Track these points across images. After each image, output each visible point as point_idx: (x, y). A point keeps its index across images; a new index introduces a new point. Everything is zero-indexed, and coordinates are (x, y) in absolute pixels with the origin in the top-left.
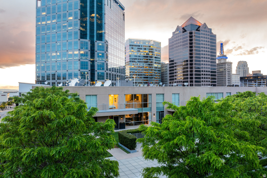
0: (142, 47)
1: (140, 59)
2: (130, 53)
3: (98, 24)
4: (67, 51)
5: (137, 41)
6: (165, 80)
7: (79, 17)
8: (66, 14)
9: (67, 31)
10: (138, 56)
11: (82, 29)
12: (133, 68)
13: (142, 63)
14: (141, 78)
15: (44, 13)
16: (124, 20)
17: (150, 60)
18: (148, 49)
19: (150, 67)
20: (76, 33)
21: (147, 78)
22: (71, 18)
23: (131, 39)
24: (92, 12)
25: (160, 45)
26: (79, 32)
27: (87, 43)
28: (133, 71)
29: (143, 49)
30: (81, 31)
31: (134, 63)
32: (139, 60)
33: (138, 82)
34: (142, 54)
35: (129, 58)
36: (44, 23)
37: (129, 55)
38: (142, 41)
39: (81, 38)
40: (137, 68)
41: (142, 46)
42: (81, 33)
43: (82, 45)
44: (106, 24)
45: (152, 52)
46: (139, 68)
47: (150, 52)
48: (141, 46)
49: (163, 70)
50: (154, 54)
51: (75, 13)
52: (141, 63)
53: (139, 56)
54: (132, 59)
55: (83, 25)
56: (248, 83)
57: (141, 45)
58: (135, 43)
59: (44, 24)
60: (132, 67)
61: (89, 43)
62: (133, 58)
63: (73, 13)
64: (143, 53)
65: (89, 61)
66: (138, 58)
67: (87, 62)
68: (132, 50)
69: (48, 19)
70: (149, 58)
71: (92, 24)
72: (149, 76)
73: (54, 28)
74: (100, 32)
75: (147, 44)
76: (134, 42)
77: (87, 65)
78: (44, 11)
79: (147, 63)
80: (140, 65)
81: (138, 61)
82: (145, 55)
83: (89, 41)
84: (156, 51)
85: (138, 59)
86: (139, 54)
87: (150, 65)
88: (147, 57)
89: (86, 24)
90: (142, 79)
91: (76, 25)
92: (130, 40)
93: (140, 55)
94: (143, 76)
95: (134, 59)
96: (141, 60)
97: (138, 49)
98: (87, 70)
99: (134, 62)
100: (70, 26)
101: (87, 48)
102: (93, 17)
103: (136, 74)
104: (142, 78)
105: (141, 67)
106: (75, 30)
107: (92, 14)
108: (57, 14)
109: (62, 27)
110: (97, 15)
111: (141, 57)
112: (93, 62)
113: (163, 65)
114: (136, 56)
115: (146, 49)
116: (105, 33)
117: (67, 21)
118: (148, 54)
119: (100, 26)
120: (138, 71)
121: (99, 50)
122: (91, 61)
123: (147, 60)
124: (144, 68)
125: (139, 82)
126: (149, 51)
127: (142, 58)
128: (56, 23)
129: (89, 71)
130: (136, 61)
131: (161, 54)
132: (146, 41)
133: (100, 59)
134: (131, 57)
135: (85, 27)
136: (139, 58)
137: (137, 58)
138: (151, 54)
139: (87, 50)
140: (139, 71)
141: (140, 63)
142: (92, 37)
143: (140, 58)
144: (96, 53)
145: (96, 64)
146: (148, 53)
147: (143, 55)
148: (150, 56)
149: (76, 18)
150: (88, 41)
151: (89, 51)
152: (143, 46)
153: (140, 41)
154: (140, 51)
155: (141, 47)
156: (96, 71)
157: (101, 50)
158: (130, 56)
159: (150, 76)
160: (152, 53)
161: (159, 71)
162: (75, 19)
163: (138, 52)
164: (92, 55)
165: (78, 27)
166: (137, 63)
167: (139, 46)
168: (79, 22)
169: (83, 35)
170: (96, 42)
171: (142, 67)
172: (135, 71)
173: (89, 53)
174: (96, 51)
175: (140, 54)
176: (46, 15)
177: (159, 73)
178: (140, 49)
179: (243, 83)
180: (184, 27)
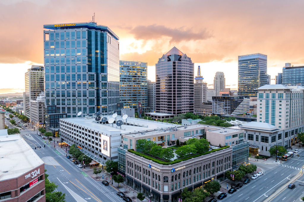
1: (129, 79)
2: (120, 73)
4: (76, 81)
5: (127, 62)
6: (150, 97)
7: (87, 54)
8: (74, 50)
9: (76, 65)
11: (89, 63)
12: (123, 87)
13: (131, 82)
14: (130, 95)
15: (53, 47)
16: (119, 49)
17: (138, 79)
19: (138, 86)
20: (84, 67)
22: (79, 54)
24: (96, 49)
25: (147, 65)
27: (93, 75)
28: (123, 89)
29: (132, 69)
30: (88, 65)
31: (124, 82)
32: (128, 80)
33: (127, 99)
36: (53, 55)
38: (131, 62)
40: (127, 87)
42: (88, 67)
43: (90, 77)
44: (108, 59)
47: (138, 72)
49: (149, 87)
50: (141, 73)
51: (83, 50)
52: (130, 82)
53: (129, 76)
54: (122, 79)
55: (90, 60)
56: (218, 102)
57: (130, 65)
58: (125, 64)
60: (122, 85)
61: (95, 75)
62: (123, 77)
63: (81, 50)
64: (132, 73)
65: (95, 89)
67: (94, 91)
68: (122, 71)
69: (57, 53)
70: (137, 78)
71: (96, 59)
72: (137, 94)
73: (63, 61)
74: (103, 65)
75: (135, 64)
76: (123, 63)
77: (94, 93)
78: (52, 44)
79: (136, 82)
80: (129, 84)
81: (127, 81)
82: (133, 75)
83: (95, 73)
84: (143, 71)
86: (128, 74)
87: (138, 84)
88: (136, 77)
90: (131, 97)
91: (84, 60)
93: (129, 75)
94: (132, 94)
95: (124, 79)
97: (127, 69)
100: (78, 60)
101: (93, 80)
102: (97, 53)
103: (126, 92)
106: (84, 65)
108: (65, 49)
109: (71, 61)
112: (98, 90)
113: (149, 83)
114: (126, 76)
115: (135, 69)
116: (107, 66)
117: (76, 57)
118: (137, 74)
119: (103, 61)
120: (127, 89)
121: (103, 81)
123: (136, 79)
124: (133, 87)
127: (131, 78)
128: (65, 57)
129: (95, 98)
130: (125, 80)
131: (147, 74)
132: (134, 62)
133: (104, 88)
137: (126, 77)
138: (139, 74)
142: (97, 69)
144: (100, 83)
145: (100, 92)
148: (138, 76)
149: (84, 55)
151: (95, 81)
152: (131, 67)
153: (129, 62)
154: (129, 72)
156: (101, 98)
158: (120, 76)
159: (138, 94)
161: (146, 89)
164: (98, 85)
166: (127, 82)
167: (129, 67)
168: (87, 58)
169: (90, 69)
170: (100, 74)
172: (125, 89)
173: (95, 83)
176: (55, 49)
177: (146, 91)
178: (129, 69)
179: (215, 102)
180: (169, 56)
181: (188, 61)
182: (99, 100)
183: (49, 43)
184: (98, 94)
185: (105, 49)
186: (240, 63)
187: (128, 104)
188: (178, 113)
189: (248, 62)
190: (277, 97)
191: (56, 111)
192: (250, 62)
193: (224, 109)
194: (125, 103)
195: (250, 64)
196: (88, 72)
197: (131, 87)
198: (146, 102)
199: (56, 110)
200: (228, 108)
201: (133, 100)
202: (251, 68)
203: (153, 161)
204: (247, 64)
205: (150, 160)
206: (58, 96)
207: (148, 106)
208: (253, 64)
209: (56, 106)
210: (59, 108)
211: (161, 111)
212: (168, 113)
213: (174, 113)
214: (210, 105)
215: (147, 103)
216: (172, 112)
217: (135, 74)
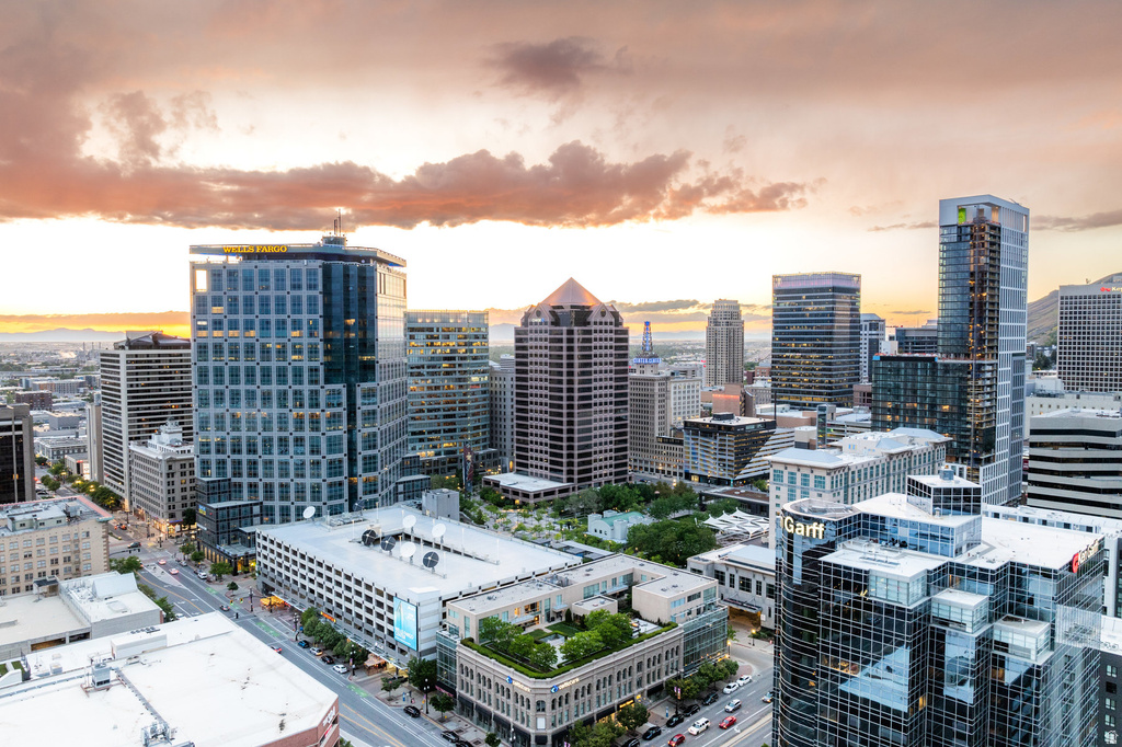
0: (438, 334)
1: (434, 367)
4: (291, 410)
5: (425, 315)
6: (498, 416)
7: (320, 335)
8: (283, 321)
9: (289, 363)
10: (427, 359)
11: (328, 359)
12: (415, 394)
13: (438, 377)
14: (436, 417)
15: (220, 310)
17: (460, 365)
18: (454, 337)
19: (461, 387)
21: (453, 416)
24: (347, 315)
25: (488, 320)
27: (339, 392)
29: (440, 337)
30: (326, 364)
31: (417, 378)
32: (431, 370)
34: (439, 351)
36: (219, 334)
38: (437, 316)
39: (328, 381)
40: (425, 392)
41: (438, 329)
42: (326, 370)
43: (329, 398)
44: (380, 341)
45: (466, 345)
46: (431, 392)
47: (460, 344)
48: (435, 330)
49: (494, 386)
50: (470, 348)
51: (312, 325)
52: (435, 377)
53: (432, 359)
54: (412, 368)
55: (327, 348)
56: (700, 438)
57: (435, 326)
58: (420, 321)
59: (218, 336)
60: (412, 388)
61: (344, 391)
62: (414, 364)
63: (305, 323)
64: (441, 348)
65: (345, 431)
66: (428, 363)
67: (340, 436)
68: (412, 342)
69: (233, 327)
70: (457, 362)
72: (457, 412)
74: (365, 358)
75: (452, 321)
76: (416, 321)
77: (340, 444)
78: (217, 303)
79: (454, 376)
80: (433, 382)
81: (428, 373)
82: (446, 355)
83: (343, 387)
84: (475, 341)
85: (429, 367)
86: (429, 353)
87: (460, 380)
88: (454, 358)
90: (438, 421)
91: (313, 352)
93: (433, 355)
94: (442, 413)
95: (418, 367)
96: (435, 370)
97: (428, 337)
98: (341, 455)
99: (419, 374)
100: (296, 351)
101: (339, 404)
103: (423, 408)
105: (435, 389)
108: (257, 317)
109: (273, 351)
111: (435, 359)
112: (351, 433)
113: (494, 374)
114: (424, 358)
115: (451, 337)
117: (288, 339)
118: (456, 351)
120: (427, 399)
121: (365, 404)
123: (454, 366)
124: (444, 392)
125: (430, 428)
127: (438, 362)
128: (258, 340)
129: (345, 455)
130: (421, 370)
131: (488, 346)
132: (449, 313)
136: (430, 363)
137: (425, 363)
138: (464, 351)
139: (340, 409)
140: (430, 399)
141: (433, 377)
143: (432, 363)
144: (359, 413)
145: (359, 437)
146: (456, 347)
147: (441, 355)
148: (461, 355)
149: (312, 335)
150: (340, 386)
151: (344, 409)
152: (440, 329)
153: (433, 315)
154: (432, 344)
155: (435, 333)
156: (360, 453)
157: (369, 403)
159: (462, 412)
160: (467, 348)
161: (484, 392)
163: (428, 348)
165: (320, 357)
166: (425, 377)
167: (431, 330)
168: (321, 345)
170: (359, 385)
171: (438, 388)
173: (345, 413)
174: (359, 408)
175: (434, 353)
176: (225, 317)
177: (485, 400)
178: (432, 337)
179: (691, 437)
180: (554, 307)
181: (611, 323)
182: (356, 460)
183: (209, 300)
184: (352, 444)
185: (369, 312)
186: (778, 299)
187: (429, 443)
188: (580, 480)
189: (800, 298)
190: (812, 484)
191: (230, 495)
192: (807, 298)
193: (717, 461)
194: (421, 440)
195: (809, 304)
196: (325, 383)
197: (438, 392)
198: (484, 433)
199: (230, 492)
200: (727, 458)
201: (445, 431)
202: (811, 315)
203: (516, 670)
204: (799, 304)
205: (510, 667)
206: (237, 451)
207: (491, 446)
208: (815, 303)
209: (230, 480)
210: (240, 485)
211: (530, 470)
212: (552, 479)
213: (570, 480)
214: (678, 447)
215: (488, 435)
216: (564, 476)
217: (452, 351)
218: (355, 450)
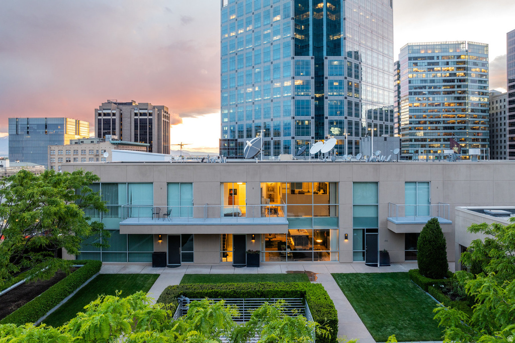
0: (438, 61)
1: (435, 87)
2: (410, 76)
3: (329, 23)
4: (272, 82)
5: (426, 47)
7: (292, 14)
8: (268, 11)
9: (272, 44)
10: (429, 81)
11: (298, 36)
12: (417, 108)
13: (438, 96)
14: (436, 128)
15: (234, 17)
16: (391, 5)
17: (459, 86)
18: (452, 63)
19: (460, 104)
20: (286, 46)
21: (452, 128)
22: (278, 18)
23: (412, 46)
25: (487, 51)
26: (292, 43)
27: (307, 63)
28: (417, 114)
29: (440, 64)
30: (296, 40)
31: (419, 96)
32: (432, 90)
33: (429, 137)
34: (439, 75)
35: (408, 85)
36: (233, 34)
37: (408, 80)
38: (437, 47)
39: (297, 53)
40: (427, 108)
41: (438, 57)
42: (296, 46)
43: (298, 68)
44: (347, 20)
45: (464, 69)
46: (431, 108)
47: (458, 68)
48: (435, 58)
49: (495, 108)
50: (469, 72)
51: (286, 8)
52: (436, 96)
53: (432, 81)
54: (416, 88)
55: (301, 28)
57: (435, 55)
58: (423, 52)
59: (233, 36)
60: (415, 104)
61: (313, 62)
62: (417, 85)
63: (282, 8)
64: (442, 72)
65: (312, 98)
66: (429, 84)
67: (308, 101)
68: (415, 69)
69: (240, 26)
70: (456, 83)
71: (318, 24)
72: (456, 125)
73: (249, 42)
74: (335, 38)
75: (451, 51)
76: (418, 51)
77: (308, 108)
78: (232, 12)
79: (453, 95)
80: (434, 99)
81: (429, 93)
82: (445, 78)
83: (312, 58)
84: (474, 67)
85: (430, 88)
86: (431, 76)
87: (458, 98)
88: (453, 81)
89: (307, 26)
90: (439, 131)
91: (286, 30)
92: (409, 46)
93: (434, 78)
94: (442, 125)
95: (421, 88)
96: (436, 90)
97: (429, 64)
98: (309, 118)
99: (420, 93)
100: (276, 33)
101: (307, 74)
102: (321, 10)
103: (425, 119)
104: (438, 128)
105: (436, 106)
106: (286, 40)
107: (317, 4)
108: (253, 13)
109: (262, 37)
110: (328, 4)
111: (436, 81)
113: (494, 97)
114: (425, 81)
115: (450, 63)
116: (345, 38)
117: (272, 25)
118: (455, 74)
119: (335, 26)
120: (429, 114)
121: (333, 75)
122: (316, 99)
123: (453, 87)
124: (443, 107)
125: (432, 137)
126: (458, 66)
127: (438, 84)
128: (253, 31)
129: (312, 118)
130: (424, 91)
131: (488, 73)
132: (448, 44)
133: (335, 94)
134: (412, 85)
135: (305, 32)
136: (431, 84)
137: (426, 84)
138: (462, 74)
139: (308, 78)
140: (431, 113)
141: (434, 96)
142: (318, 49)
143: (433, 84)
144: (326, 82)
145: (327, 103)
146: (455, 72)
147: (441, 78)
148: (460, 78)
149: (286, 16)
150: (310, 59)
151: (312, 78)
152: (440, 58)
153: (433, 47)
154: (433, 69)
155: (435, 60)
156: (327, 118)
157: (337, 75)
158: (410, 82)
159: (460, 125)
160: (465, 72)
161: (483, 111)
162: (285, 18)
163: (429, 73)
164: (319, 87)
165: (290, 34)
166: (427, 96)
167: (432, 58)
168: (292, 23)
169: (300, 48)
170: (326, 58)
171: (439, 105)
172: (422, 114)
173: (313, 82)
174: (326, 78)
175: (434, 76)
176: (236, 20)
177: (483, 118)
178: (434, 64)
182: (322, 123)
183: (228, 11)
184: (319, 109)
187: (429, 149)
191: (236, 152)
194: (423, 146)
196: (295, 55)
197: (438, 108)
199: (236, 149)
201: (444, 140)
209: (236, 140)
210: (242, 145)
217: (451, 75)
218: (323, 115)
